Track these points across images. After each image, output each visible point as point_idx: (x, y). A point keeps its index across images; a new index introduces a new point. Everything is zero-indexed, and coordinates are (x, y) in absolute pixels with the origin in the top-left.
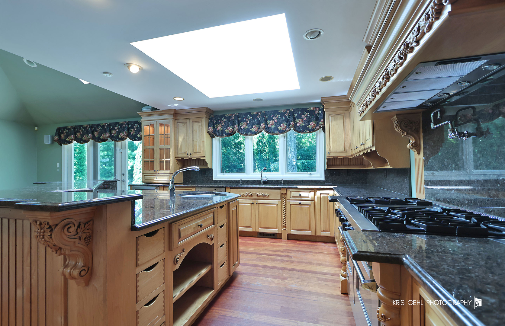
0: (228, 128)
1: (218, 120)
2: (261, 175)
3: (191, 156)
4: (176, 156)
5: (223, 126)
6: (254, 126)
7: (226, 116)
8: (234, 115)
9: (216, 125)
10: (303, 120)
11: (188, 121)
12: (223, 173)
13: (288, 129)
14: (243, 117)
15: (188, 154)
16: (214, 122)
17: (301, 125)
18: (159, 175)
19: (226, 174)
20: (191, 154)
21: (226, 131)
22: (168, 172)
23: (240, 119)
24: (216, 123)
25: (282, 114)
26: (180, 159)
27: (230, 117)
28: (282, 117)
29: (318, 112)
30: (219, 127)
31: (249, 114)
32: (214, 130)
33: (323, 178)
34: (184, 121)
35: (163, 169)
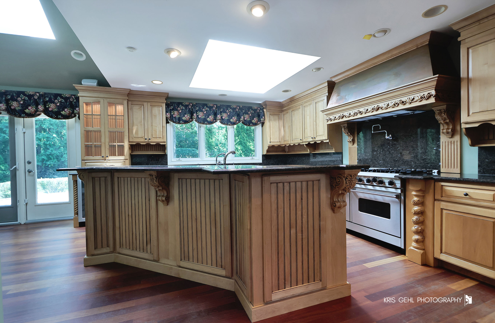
0: (186, 116)
1: (175, 107)
2: (216, 159)
3: (150, 141)
4: (130, 140)
5: (180, 113)
6: (210, 117)
7: (183, 104)
8: (191, 104)
9: (172, 112)
10: (249, 116)
11: (145, 104)
12: (178, 159)
13: (238, 122)
14: (200, 107)
15: (146, 139)
16: (171, 108)
17: (248, 120)
18: (109, 161)
19: (181, 159)
20: (150, 139)
21: (184, 118)
22: (122, 158)
23: (197, 108)
24: (173, 109)
25: (234, 109)
26: (134, 143)
27: (188, 106)
28: (233, 111)
29: (260, 111)
30: (176, 114)
31: (206, 105)
32: (171, 116)
33: (260, 161)
34: (140, 103)
35: (115, 155)
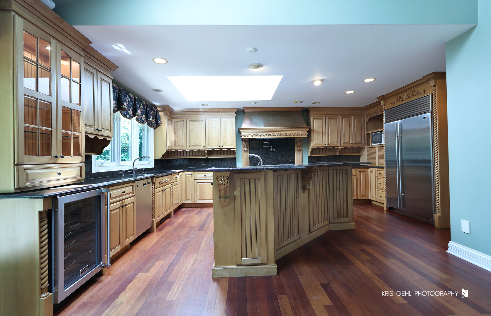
3: (100, 133)
10: (152, 116)
11: (95, 73)
15: (97, 130)
20: (101, 130)
22: (78, 159)
34: (90, 68)
35: (68, 154)
